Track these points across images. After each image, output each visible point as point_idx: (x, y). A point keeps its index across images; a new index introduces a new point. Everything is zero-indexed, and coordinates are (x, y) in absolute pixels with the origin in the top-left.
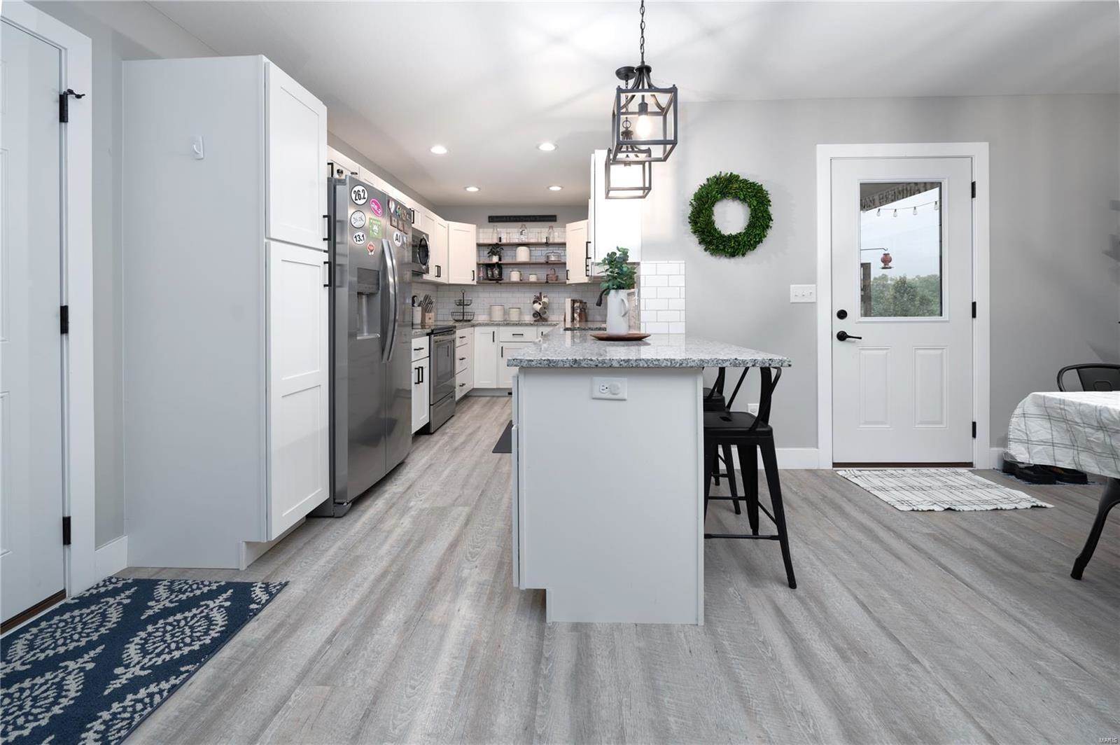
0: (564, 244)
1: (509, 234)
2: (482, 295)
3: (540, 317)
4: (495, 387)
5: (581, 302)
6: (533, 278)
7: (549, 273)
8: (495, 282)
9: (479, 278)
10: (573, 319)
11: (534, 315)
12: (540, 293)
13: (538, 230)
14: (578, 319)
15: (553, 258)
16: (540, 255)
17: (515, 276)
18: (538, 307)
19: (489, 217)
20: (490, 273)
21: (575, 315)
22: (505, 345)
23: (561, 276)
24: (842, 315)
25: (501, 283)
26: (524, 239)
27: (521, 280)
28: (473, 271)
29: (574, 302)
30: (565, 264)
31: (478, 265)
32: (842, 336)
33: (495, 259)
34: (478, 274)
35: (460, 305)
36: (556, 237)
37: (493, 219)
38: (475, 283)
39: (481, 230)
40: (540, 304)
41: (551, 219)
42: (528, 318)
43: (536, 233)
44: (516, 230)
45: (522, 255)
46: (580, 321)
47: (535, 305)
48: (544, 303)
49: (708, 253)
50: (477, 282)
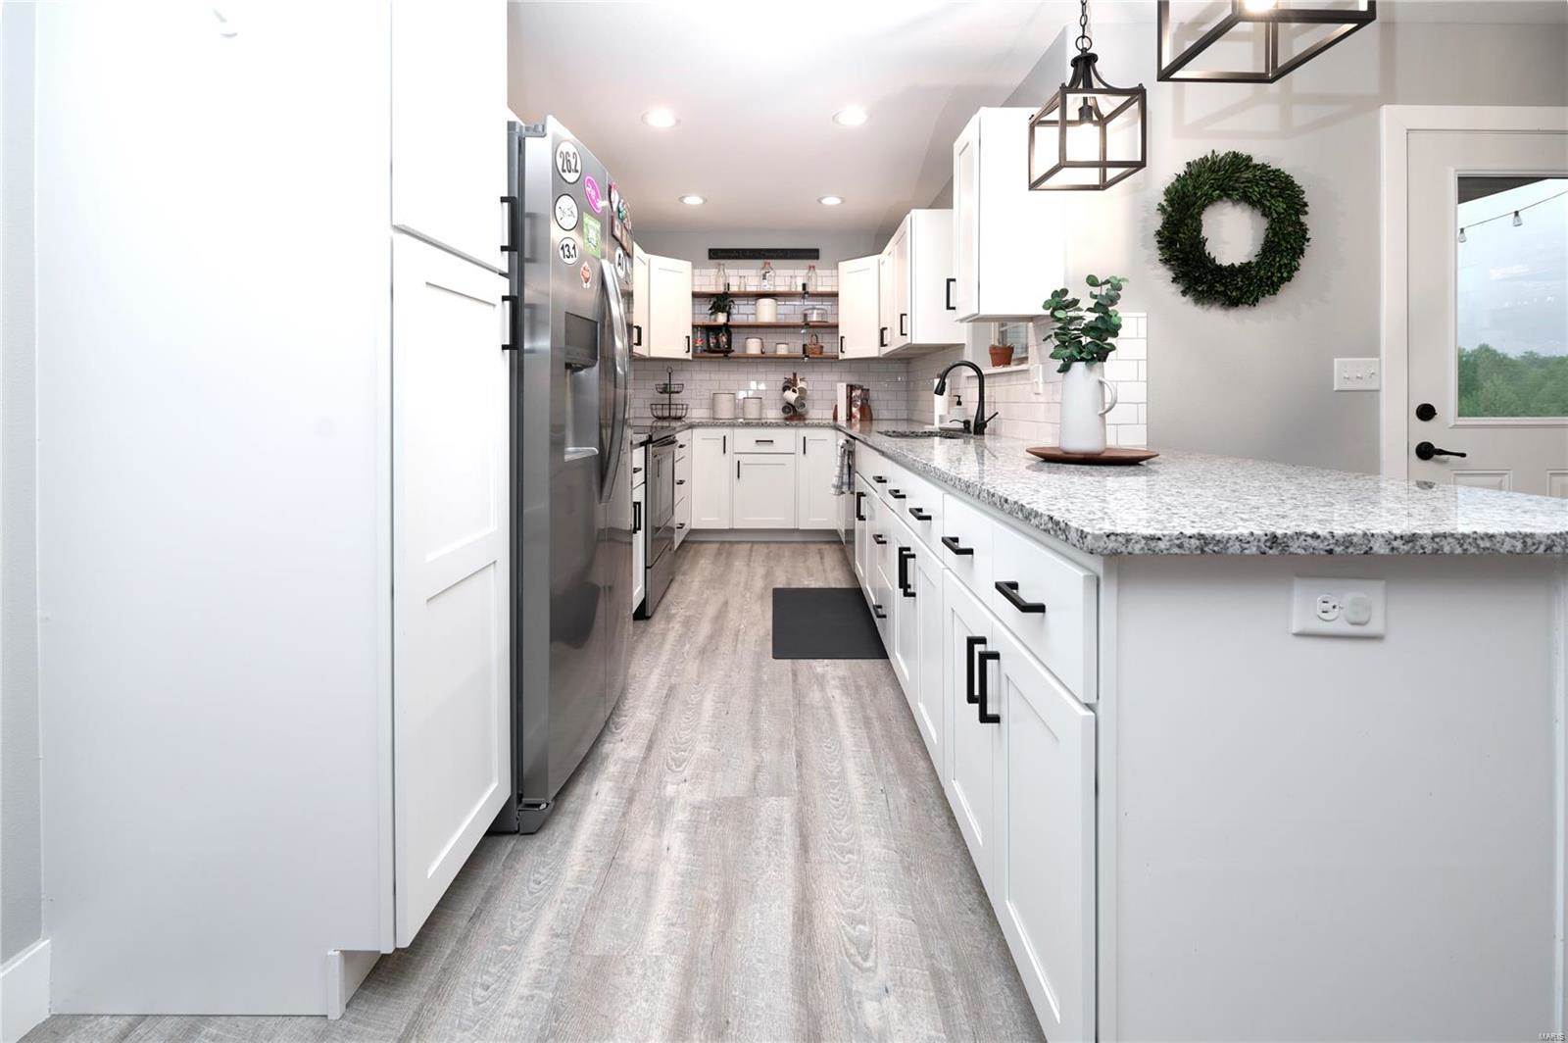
0: (835, 295)
1: (742, 277)
2: (697, 376)
3: (794, 414)
4: (727, 527)
5: (860, 387)
6: (782, 350)
7: (806, 342)
8: (722, 355)
9: (695, 348)
10: (850, 416)
11: (784, 409)
12: (795, 375)
13: (790, 272)
14: (858, 416)
15: (814, 317)
16: (791, 311)
17: (753, 346)
18: (791, 396)
19: (710, 250)
20: (712, 341)
21: (854, 410)
22: (743, 459)
23: (828, 345)
24: (1426, 412)
25: (731, 358)
26: (767, 287)
27: (763, 353)
28: (688, 337)
29: (851, 388)
30: (836, 326)
31: (694, 327)
32: (1426, 451)
33: (721, 318)
34: (695, 342)
35: (664, 391)
36: (822, 283)
37: (716, 254)
38: (689, 356)
39: (697, 271)
40: (794, 391)
41: (812, 254)
42: (774, 414)
43: (786, 276)
44: (753, 272)
45: (767, 312)
46: (861, 420)
47: (786, 392)
48: (802, 390)
49: (1188, 299)
50: (693, 356)
